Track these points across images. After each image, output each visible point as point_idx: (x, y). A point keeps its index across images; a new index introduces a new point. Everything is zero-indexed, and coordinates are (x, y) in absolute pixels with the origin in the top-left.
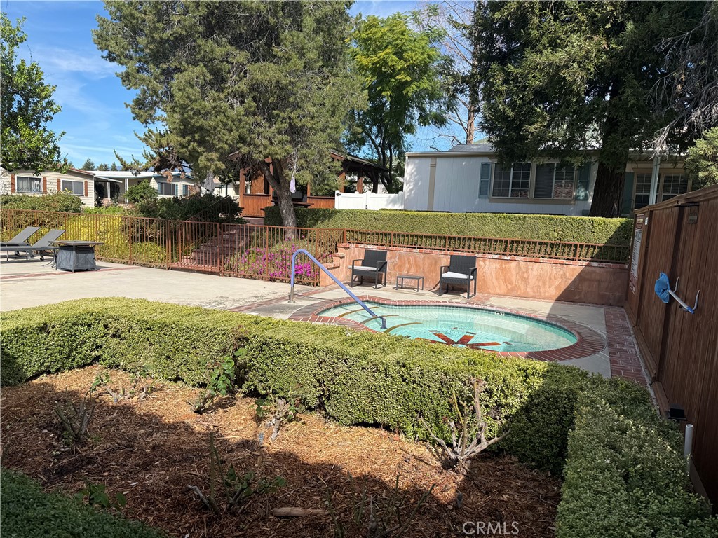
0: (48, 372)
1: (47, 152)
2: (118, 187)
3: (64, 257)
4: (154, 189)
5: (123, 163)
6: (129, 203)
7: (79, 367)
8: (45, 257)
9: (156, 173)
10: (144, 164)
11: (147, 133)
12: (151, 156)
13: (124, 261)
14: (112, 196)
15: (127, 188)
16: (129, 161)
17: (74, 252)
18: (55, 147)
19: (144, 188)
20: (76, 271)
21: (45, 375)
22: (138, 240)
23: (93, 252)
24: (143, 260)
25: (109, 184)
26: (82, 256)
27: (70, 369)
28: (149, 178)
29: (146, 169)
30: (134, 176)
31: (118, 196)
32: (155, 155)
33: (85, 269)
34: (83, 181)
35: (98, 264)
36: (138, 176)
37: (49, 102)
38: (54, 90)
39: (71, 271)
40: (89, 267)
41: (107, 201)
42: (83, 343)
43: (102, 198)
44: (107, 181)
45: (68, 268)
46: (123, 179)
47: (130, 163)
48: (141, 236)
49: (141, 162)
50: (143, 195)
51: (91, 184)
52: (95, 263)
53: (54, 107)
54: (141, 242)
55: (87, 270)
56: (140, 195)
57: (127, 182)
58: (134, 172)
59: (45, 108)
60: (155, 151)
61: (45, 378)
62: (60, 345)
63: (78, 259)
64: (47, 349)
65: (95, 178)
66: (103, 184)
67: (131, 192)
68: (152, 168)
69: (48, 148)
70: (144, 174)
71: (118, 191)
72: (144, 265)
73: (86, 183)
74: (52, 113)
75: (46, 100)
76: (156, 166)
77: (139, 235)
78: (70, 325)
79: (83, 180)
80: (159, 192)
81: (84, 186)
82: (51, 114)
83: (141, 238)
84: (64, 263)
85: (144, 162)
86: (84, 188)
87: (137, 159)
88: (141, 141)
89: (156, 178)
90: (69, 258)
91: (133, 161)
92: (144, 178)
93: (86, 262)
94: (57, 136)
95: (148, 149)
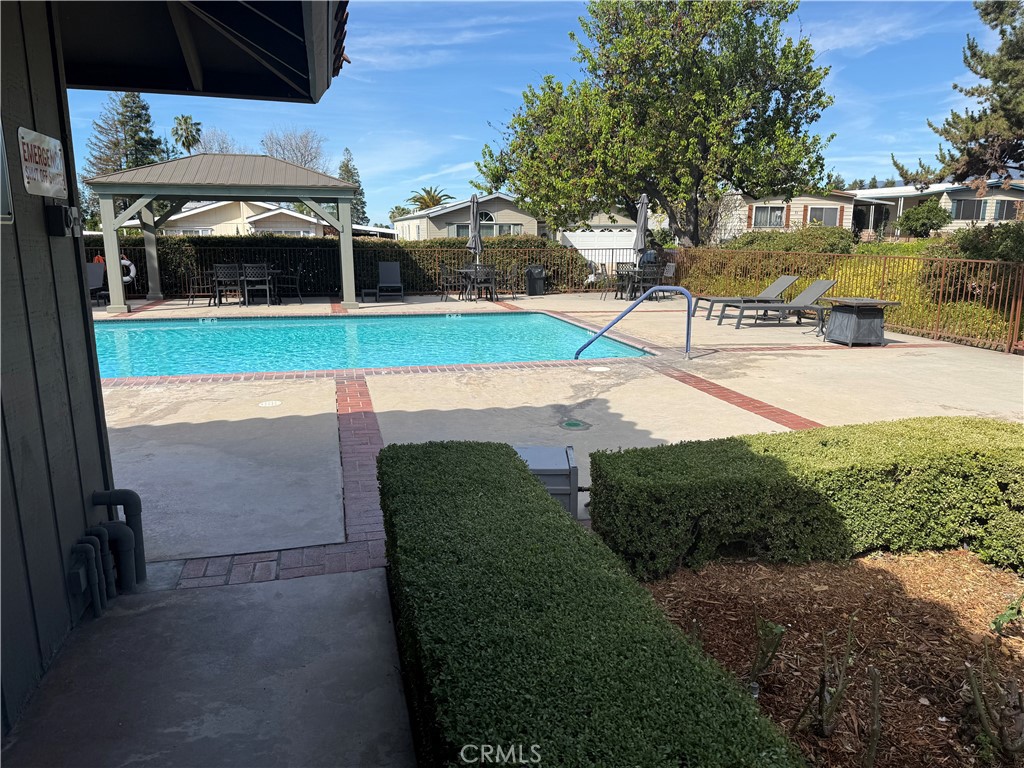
0: (886, 548)
1: (806, 167)
2: (887, 212)
3: (837, 323)
4: (945, 211)
5: (903, 173)
6: (901, 236)
7: (937, 549)
8: (803, 320)
9: (956, 185)
10: (938, 172)
11: (950, 119)
12: (952, 157)
13: (924, 331)
14: (876, 227)
15: (900, 212)
16: (913, 169)
17: (855, 316)
18: (819, 158)
19: (929, 211)
20: (855, 345)
21: (881, 553)
22: (949, 297)
23: (882, 317)
24: (958, 331)
25: (873, 208)
26: (865, 322)
27: (920, 549)
28: (939, 194)
29: (941, 180)
30: (919, 192)
31: (885, 226)
32: (957, 154)
33: (867, 342)
34: (839, 207)
35: (888, 335)
36: (925, 191)
37: (817, 93)
38: (826, 74)
39: (847, 345)
40: (873, 340)
41: (868, 234)
42: (950, 508)
43: (860, 230)
44: (871, 204)
45: (842, 339)
46: (895, 199)
47: (914, 173)
48: (955, 291)
49: (932, 168)
50: (926, 221)
51: (849, 209)
52: (882, 335)
53: (823, 99)
54: (954, 300)
55: (869, 345)
56: (921, 222)
57: (901, 203)
58: (918, 186)
59: (812, 103)
60: (959, 149)
61: (880, 559)
62: (912, 507)
63: (859, 325)
64: (891, 510)
65: (856, 201)
66: (864, 208)
67: (907, 218)
68: (950, 178)
69: (809, 161)
70: (934, 188)
71: (887, 218)
72: (960, 342)
73: (842, 209)
74: (820, 108)
75: (814, 91)
76: (959, 172)
77: (952, 290)
78: (934, 472)
79: (836, 205)
80: (953, 216)
81: (838, 213)
82: (818, 111)
83: (955, 295)
84: (837, 332)
85: (938, 167)
86: (838, 217)
87: (926, 165)
88: (937, 135)
89: (951, 193)
90: (847, 324)
91: (920, 169)
92: (930, 195)
93: (871, 331)
94: (823, 141)
95: (948, 146)
